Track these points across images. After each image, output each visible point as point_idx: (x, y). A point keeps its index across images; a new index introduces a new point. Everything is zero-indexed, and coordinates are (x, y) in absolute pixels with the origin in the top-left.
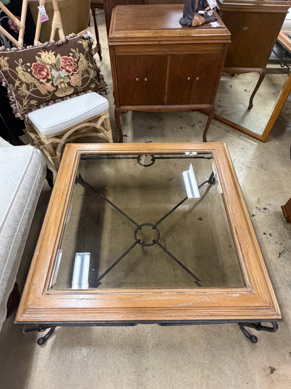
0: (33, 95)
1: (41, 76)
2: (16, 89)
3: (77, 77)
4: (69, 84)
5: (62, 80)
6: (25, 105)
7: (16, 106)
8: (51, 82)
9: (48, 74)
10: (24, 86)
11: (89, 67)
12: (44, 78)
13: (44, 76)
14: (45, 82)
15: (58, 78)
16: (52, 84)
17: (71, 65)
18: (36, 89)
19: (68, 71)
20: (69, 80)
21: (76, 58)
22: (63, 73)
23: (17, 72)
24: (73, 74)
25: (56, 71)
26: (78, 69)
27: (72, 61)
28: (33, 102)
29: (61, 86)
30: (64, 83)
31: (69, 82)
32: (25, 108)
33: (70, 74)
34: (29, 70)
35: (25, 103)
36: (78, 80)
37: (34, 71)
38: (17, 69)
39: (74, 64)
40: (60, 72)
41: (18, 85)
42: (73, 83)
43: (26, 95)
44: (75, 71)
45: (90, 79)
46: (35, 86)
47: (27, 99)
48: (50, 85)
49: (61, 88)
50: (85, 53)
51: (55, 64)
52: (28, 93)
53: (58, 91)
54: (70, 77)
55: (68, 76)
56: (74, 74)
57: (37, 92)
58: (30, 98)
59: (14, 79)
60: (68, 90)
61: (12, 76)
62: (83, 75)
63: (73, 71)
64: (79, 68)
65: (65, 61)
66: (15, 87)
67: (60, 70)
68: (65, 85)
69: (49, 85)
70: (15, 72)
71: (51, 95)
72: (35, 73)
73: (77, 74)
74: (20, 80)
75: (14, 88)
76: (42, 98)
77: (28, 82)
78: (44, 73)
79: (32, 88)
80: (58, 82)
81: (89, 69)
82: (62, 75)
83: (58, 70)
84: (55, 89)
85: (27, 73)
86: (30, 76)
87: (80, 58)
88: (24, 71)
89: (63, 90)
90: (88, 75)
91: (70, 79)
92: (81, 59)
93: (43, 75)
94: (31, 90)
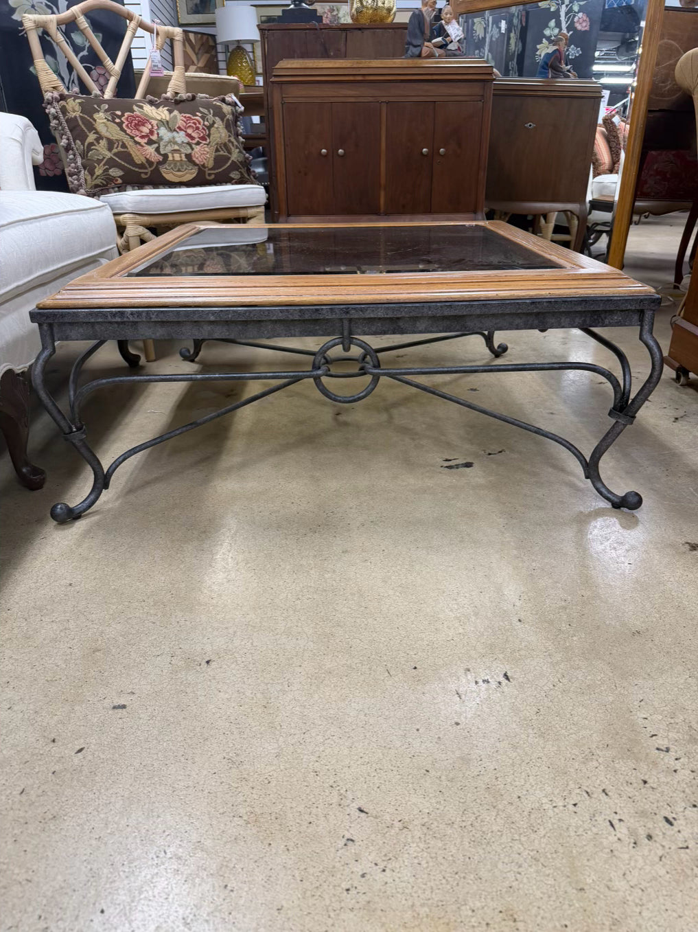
0: (117, 159)
1: (137, 133)
2: (85, 148)
3: (206, 149)
4: (189, 156)
5: (176, 147)
6: (98, 176)
7: (78, 180)
8: (156, 145)
9: (151, 132)
10: (103, 143)
11: (230, 141)
12: (142, 137)
13: (143, 134)
14: (145, 143)
15: (170, 142)
16: (157, 150)
17: (197, 128)
18: (125, 150)
19: (189, 135)
20: (189, 151)
21: (207, 121)
22: (181, 137)
23: (95, 121)
24: (198, 143)
25: (168, 131)
26: (209, 138)
27: (200, 123)
28: (116, 172)
29: (173, 157)
30: (180, 154)
31: (190, 154)
32: (98, 182)
33: (194, 142)
34: (117, 120)
35: (99, 171)
36: (208, 155)
37: (126, 123)
38: (96, 116)
39: (203, 129)
40: (175, 134)
41: (91, 141)
42: (197, 158)
43: (104, 158)
44: (203, 138)
45: (230, 162)
46: (124, 146)
47: (104, 165)
48: (154, 150)
49: (174, 160)
50: (225, 119)
51: (167, 122)
52: (109, 155)
53: (166, 166)
54: (194, 146)
55: (189, 144)
56: (201, 143)
57: (127, 156)
58: (111, 163)
59: (86, 131)
60: (186, 169)
61: (83, 127)
62: (217, 150)
63: (199, 138)
64: (211, 137)
65: (187, 120)
66: (86, 144)
67: (175, 130)
68: (181, 157)
69: (151, 150)
70: (91, 120)
71: (152, 169)
72: (127, 126)
73: (206, 146)
74: (97, 133)
75: (84, 146)
76: (134, 169)
77: (112, 138)
78: (145, 130)
79: (118, 147)
80: (169, 148)
81: (230, 145)
82: (179, 140)
83: (171, 130)
84: (161, 160)
85: (112, 123)
86: (119, 129)
87: (214, 123)
88: (108, 120)
89: (178, 166)
90: (226, 154)
91: (193, 149)
92: (216, 125)
93: (142, 132)
94: (115, 150)
